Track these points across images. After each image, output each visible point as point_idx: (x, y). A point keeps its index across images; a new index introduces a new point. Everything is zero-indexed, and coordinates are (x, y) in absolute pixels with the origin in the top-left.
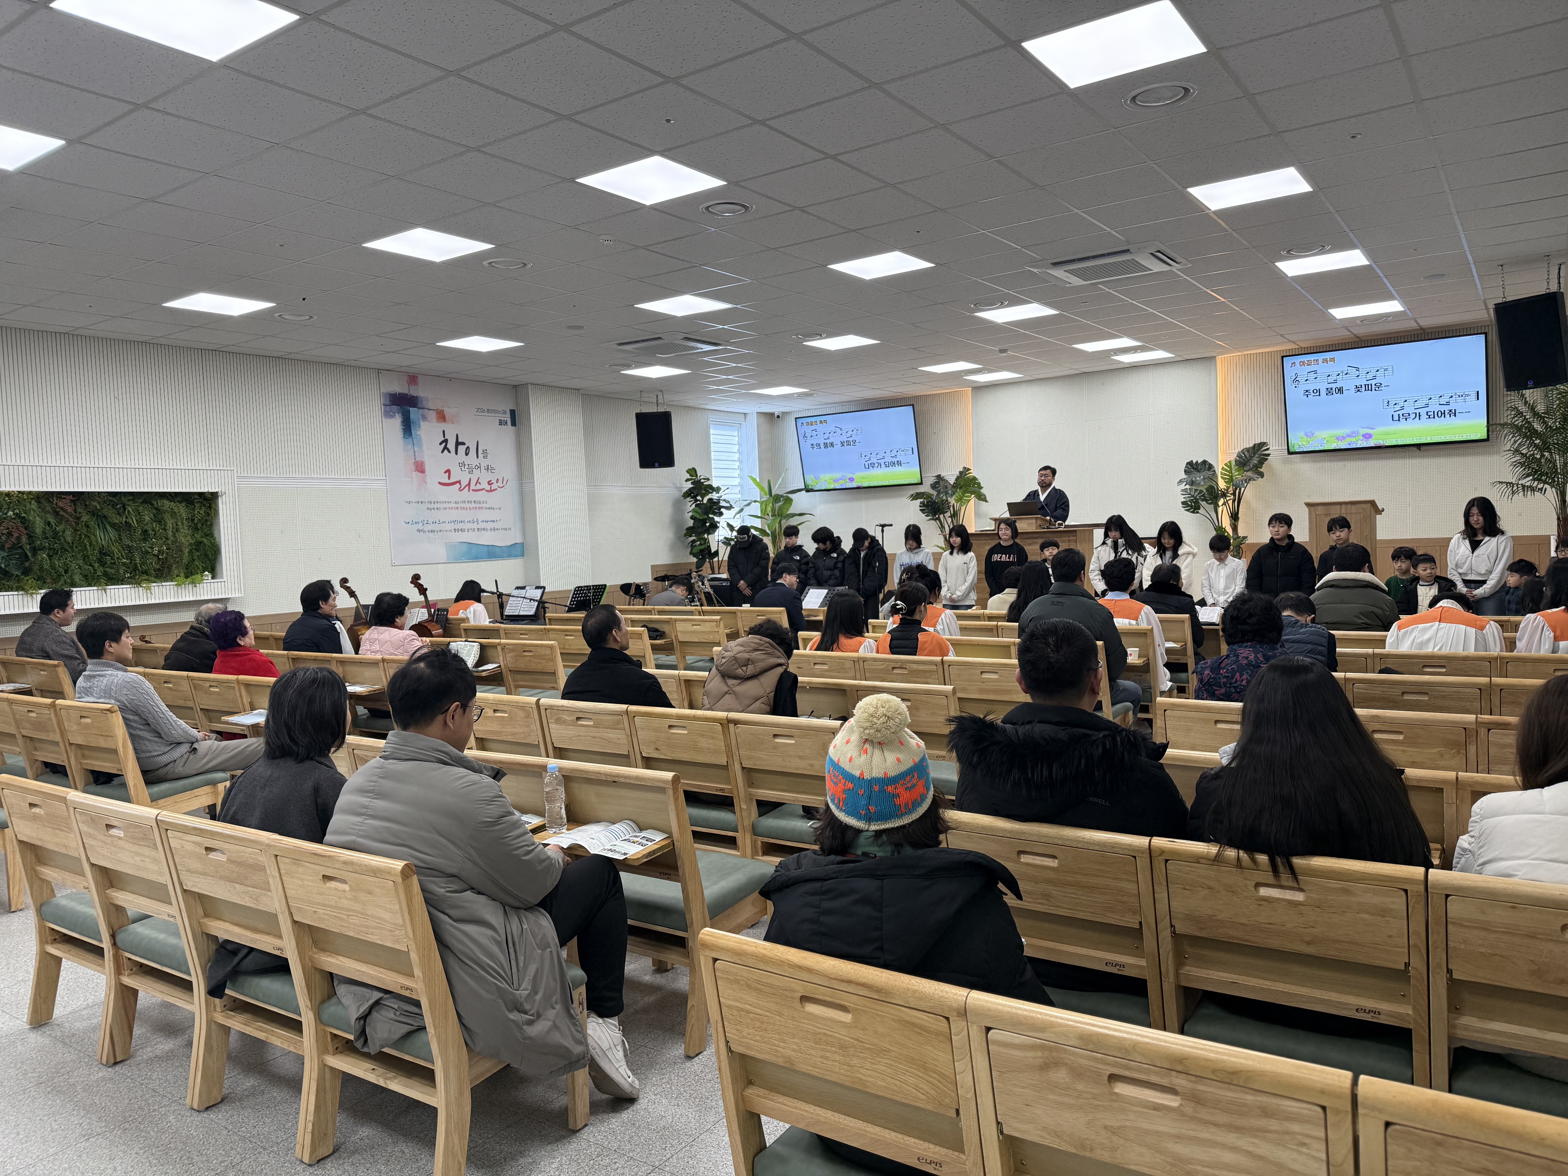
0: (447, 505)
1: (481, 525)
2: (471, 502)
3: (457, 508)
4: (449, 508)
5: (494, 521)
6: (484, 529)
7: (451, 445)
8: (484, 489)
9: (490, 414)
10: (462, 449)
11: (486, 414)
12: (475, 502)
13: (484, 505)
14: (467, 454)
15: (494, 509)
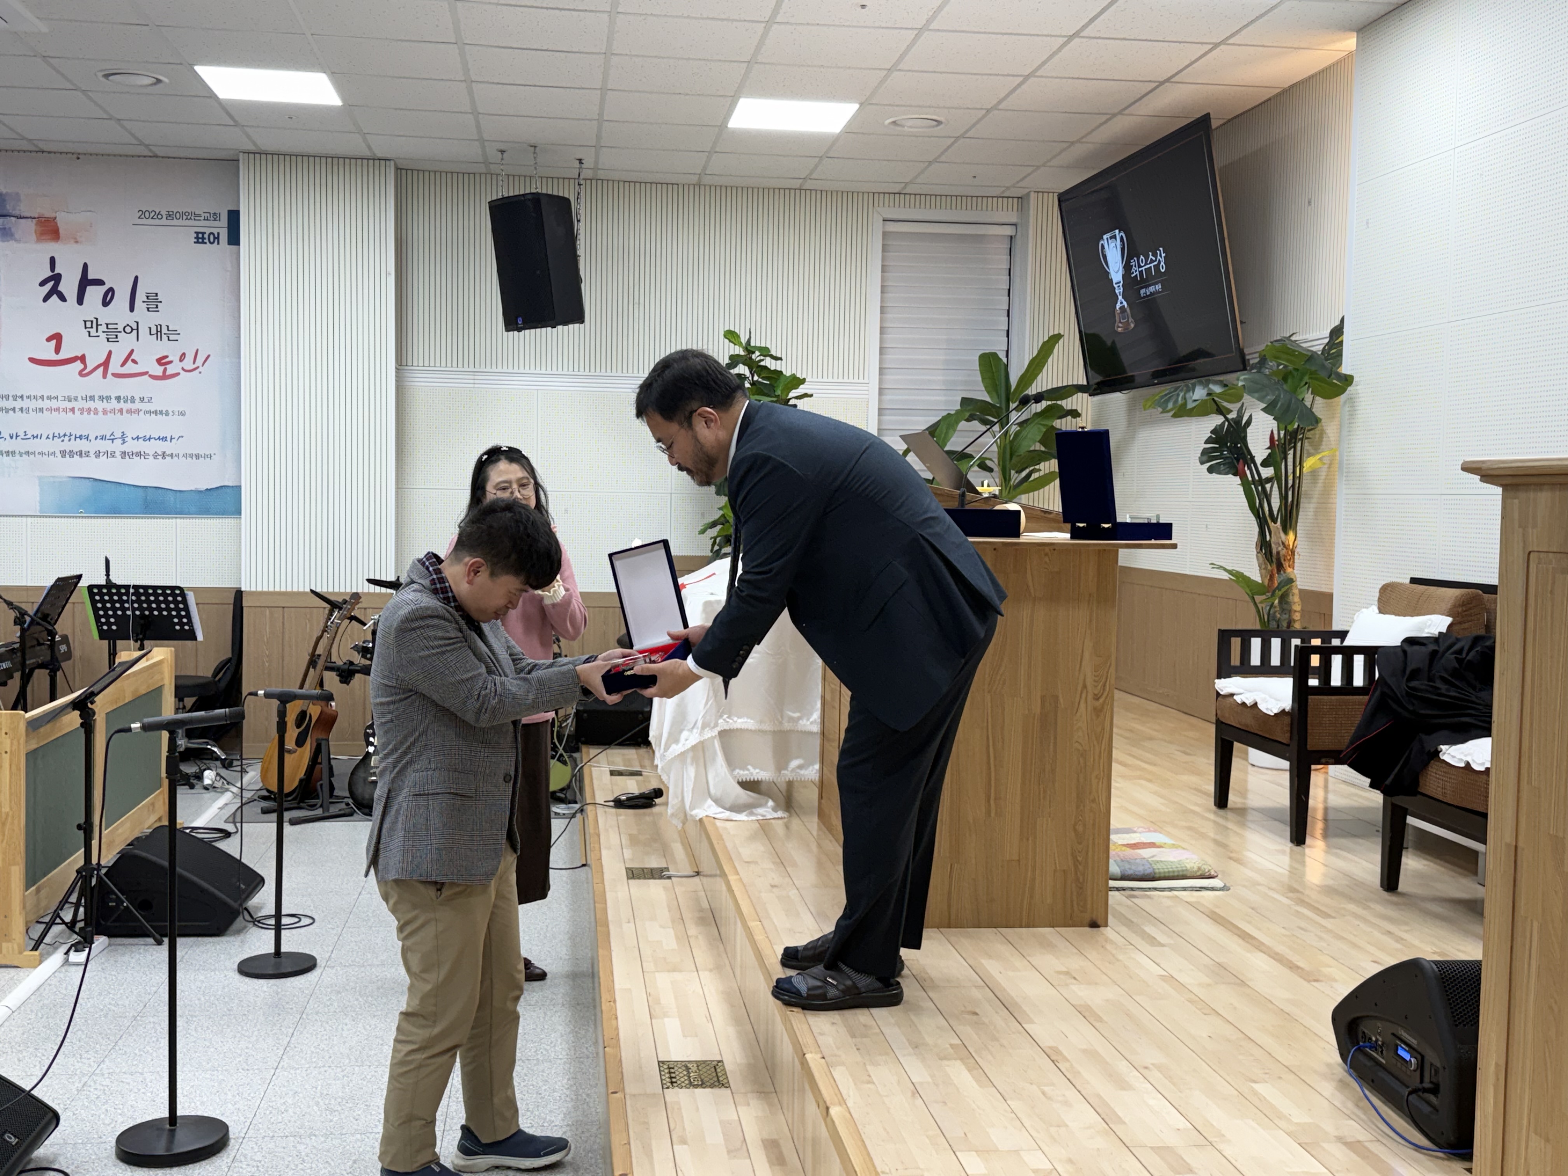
0: (46, 404)
1: (132, 446)
2: (108, 398)
3: (73, 410)
4: (50, 410)
5: (164, 439)
6: (139, 454)
7: (69, 286)
8: (146, 373)
9: (175, 222)
10: (94, 294)
11: (164, 221)
12: (118, 398)
13: (145, 406)
14: (106, 303)
15: (167, 414)
